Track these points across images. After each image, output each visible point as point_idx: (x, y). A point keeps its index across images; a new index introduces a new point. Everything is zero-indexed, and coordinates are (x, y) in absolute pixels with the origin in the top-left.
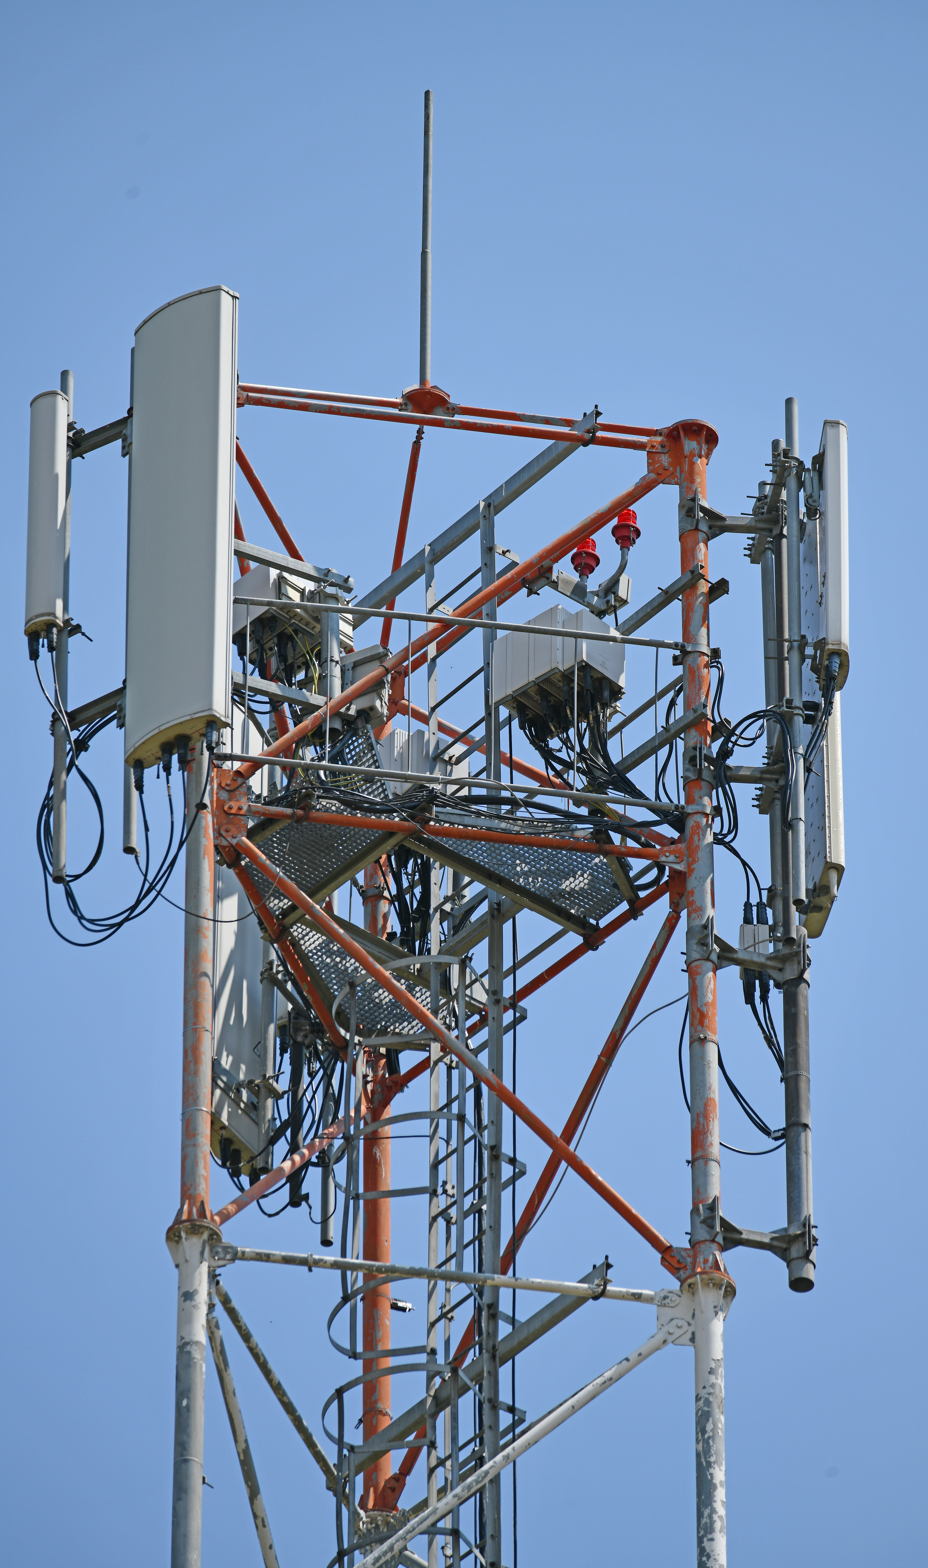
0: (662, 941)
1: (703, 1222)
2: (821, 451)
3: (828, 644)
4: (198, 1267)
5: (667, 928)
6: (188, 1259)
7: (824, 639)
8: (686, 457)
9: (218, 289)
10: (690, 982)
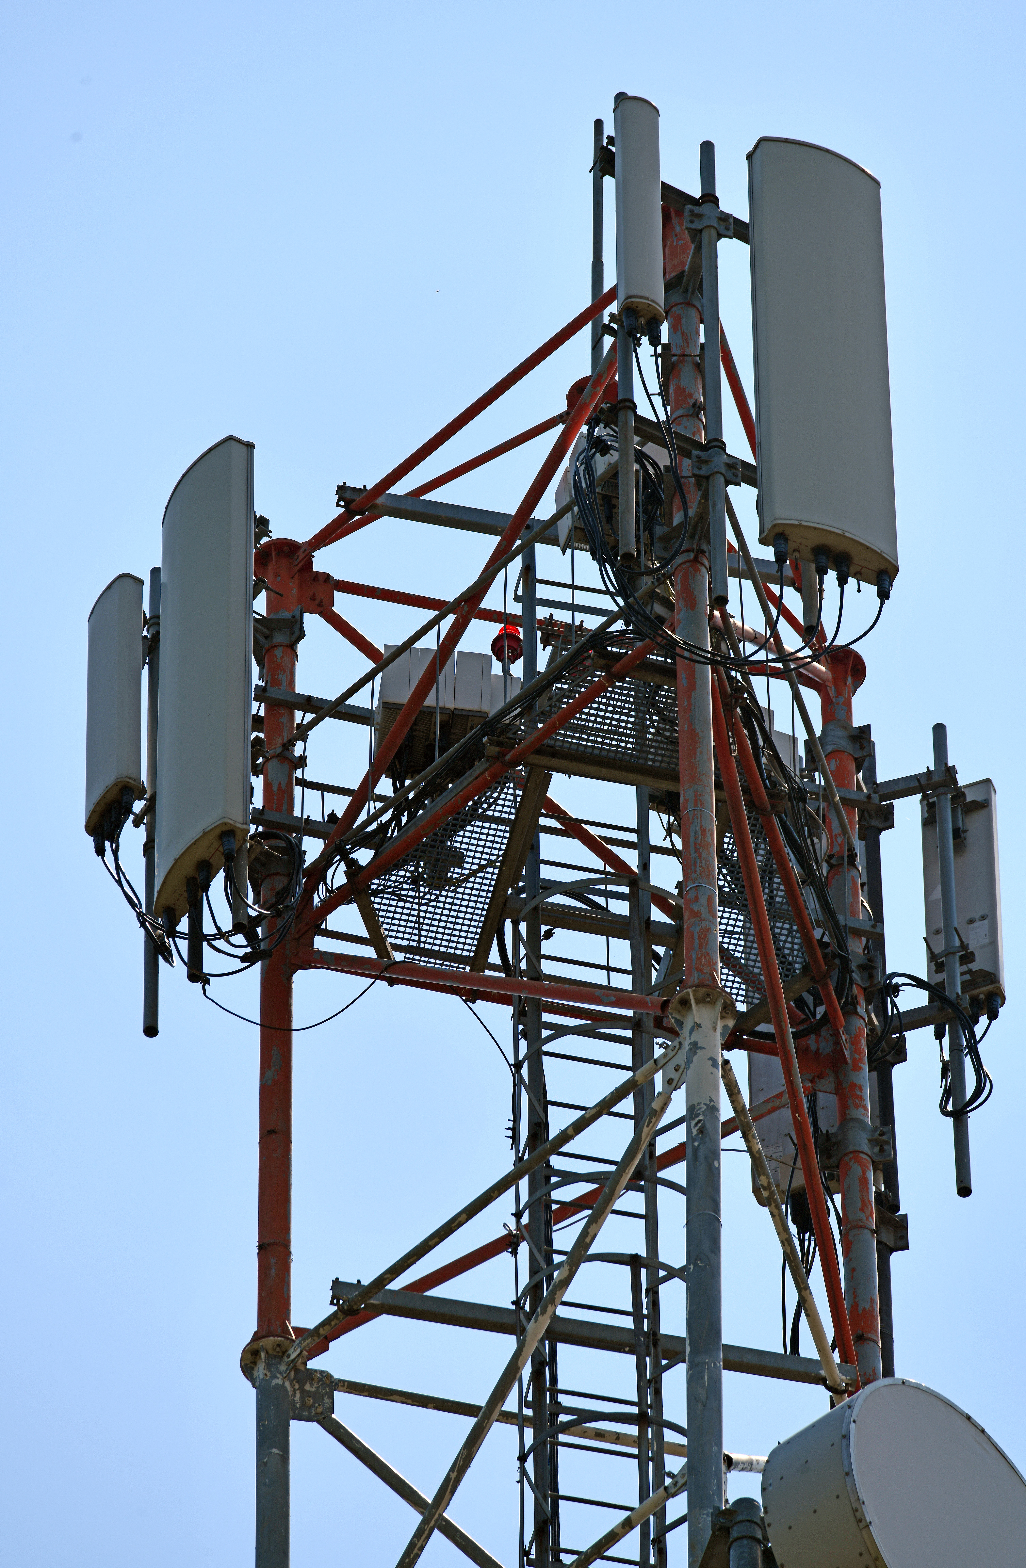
10: (857, 1170)
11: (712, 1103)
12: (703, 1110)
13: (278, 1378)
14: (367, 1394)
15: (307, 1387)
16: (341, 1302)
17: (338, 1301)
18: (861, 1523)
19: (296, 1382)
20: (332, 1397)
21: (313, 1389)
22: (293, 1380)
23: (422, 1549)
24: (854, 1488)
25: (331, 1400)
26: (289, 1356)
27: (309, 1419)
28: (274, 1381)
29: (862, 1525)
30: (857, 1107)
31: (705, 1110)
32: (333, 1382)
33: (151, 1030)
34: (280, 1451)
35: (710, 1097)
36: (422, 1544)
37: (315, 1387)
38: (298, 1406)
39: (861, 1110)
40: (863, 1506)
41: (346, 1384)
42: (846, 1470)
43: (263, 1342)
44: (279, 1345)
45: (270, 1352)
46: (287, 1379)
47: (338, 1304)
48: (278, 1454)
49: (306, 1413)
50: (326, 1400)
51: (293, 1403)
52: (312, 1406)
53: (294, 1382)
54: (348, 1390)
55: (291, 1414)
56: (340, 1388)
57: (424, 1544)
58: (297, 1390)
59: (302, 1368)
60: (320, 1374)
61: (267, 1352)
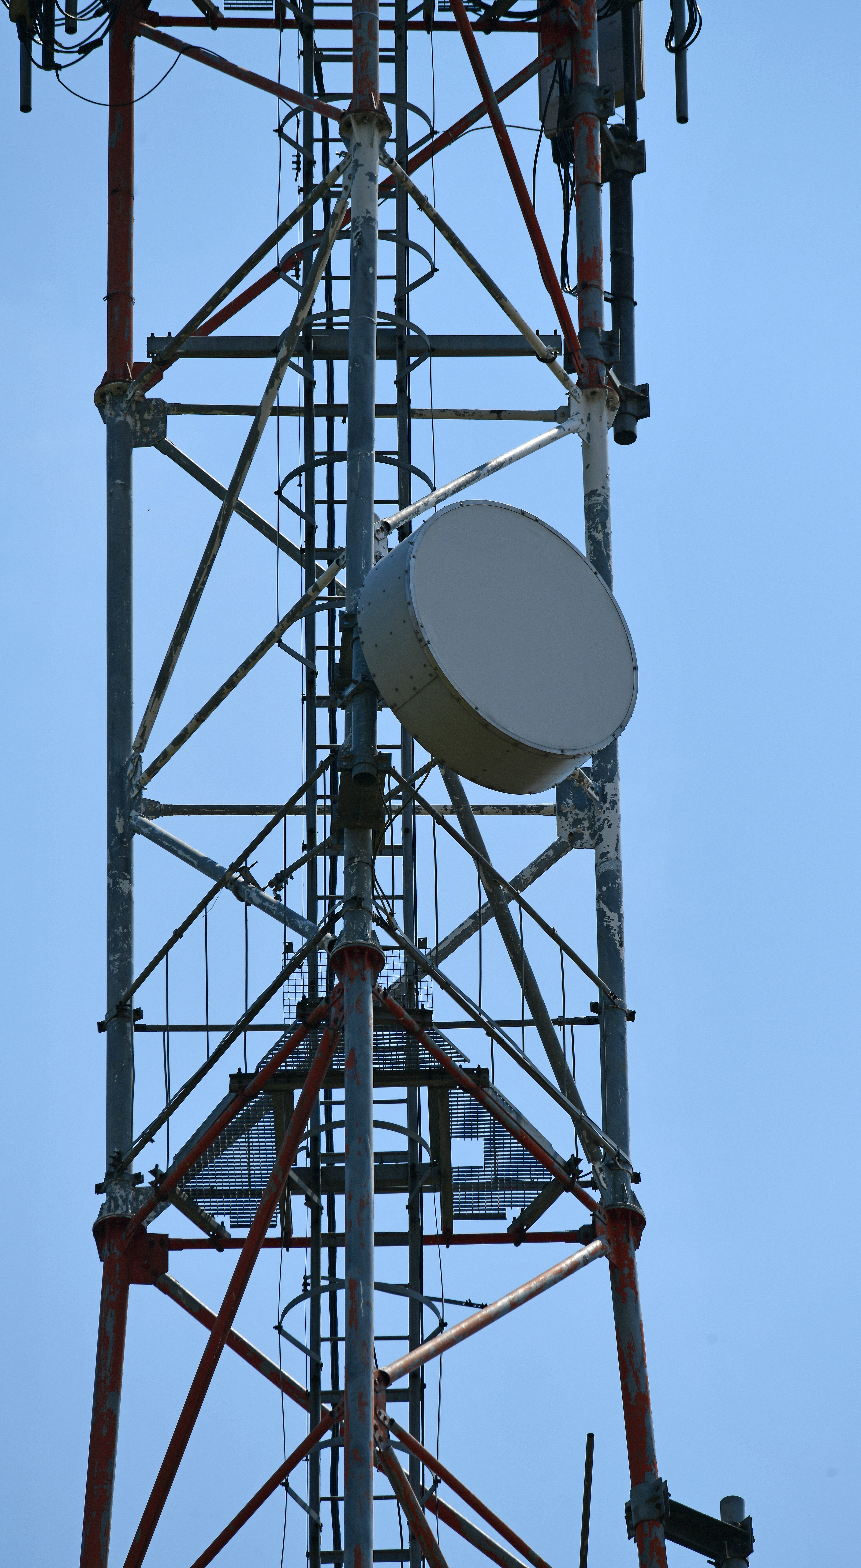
10: (585, 129)
11: (369, 215)
12: (361, 222)
13: (120, 416)
14: (193, 413)
15: (146, 416)
16: (155, 355)
17: (153, 355)
18: (422, 643)
19: (137, 413)
20: (165, 421)
21: (150, 418)
22: (134, 412)
23: (204, 583)
24: (414, 616)
25: (164, 425)
26: (127, 396)
27: (148, 445)
28: (117, 419)
29: (422, 644)
30: (586, 71)
31: (363, 222)
32: (165, 408)
33: (26, 107)
34: (122, 481)
35: (366, 210)
36: (203, 580)
37: (152, 415)
38: (139, 435)
39: (589, 73)
40: (422, 629)
41: (176, 408)
42: (408, 601)
43: (107, 387)
44: (119, 388)
45: (114, 393)
46: (128, 414)
47: (153, 357)
48: (121, 484)
49: (144, 440)
50: (161, 425)
51: (135, 432)
52: (149, 433)
53: (136, 414)
54: (178, 412)
55: (133, 443)
56: (172, 412)
57: (205, 580)
58: (138, 420)
59: (142, 400)
60: (156, 402)
61: (112, 393)
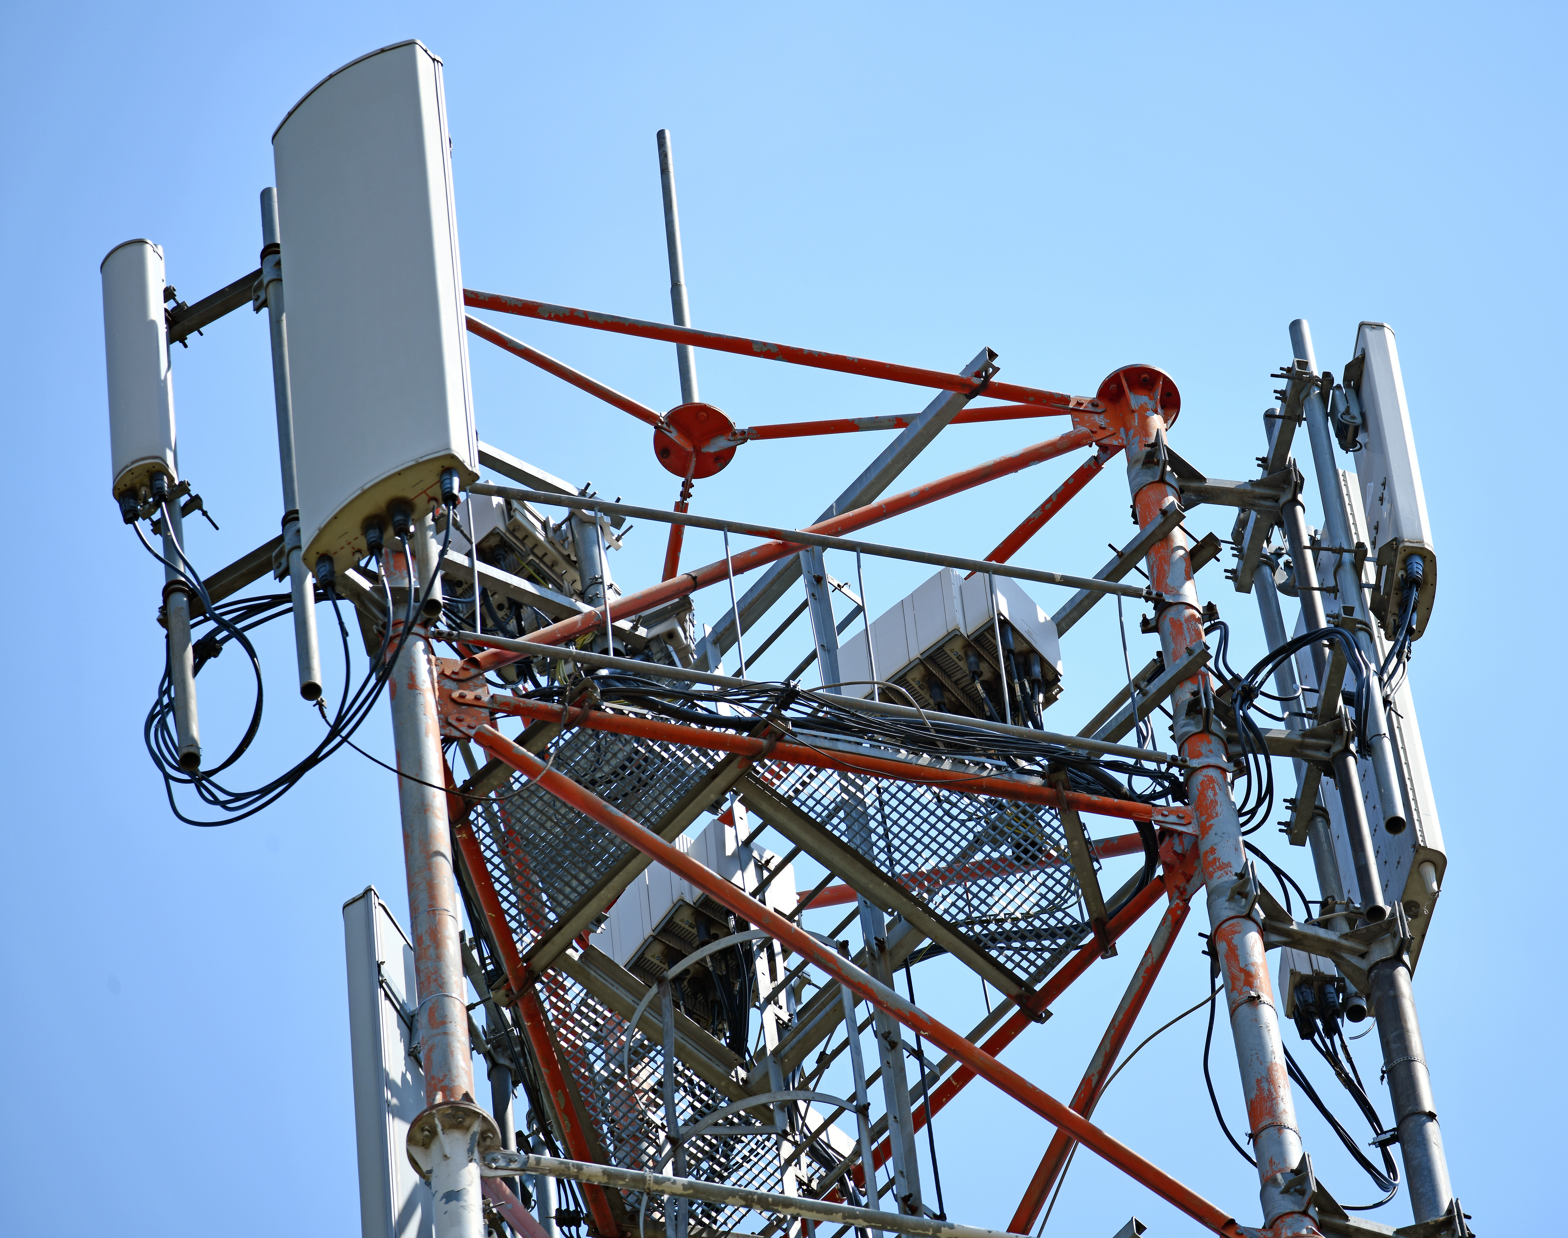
0: (1161, 943)
1: (1286, 1191)
2: (1358, 354)
3: (1403, 541)
4: (467, 1165)
5: (1168, 923)
6: (449, 1155)
7: (1395, 539)
8: (1133, 411)
9: (412, 43)
